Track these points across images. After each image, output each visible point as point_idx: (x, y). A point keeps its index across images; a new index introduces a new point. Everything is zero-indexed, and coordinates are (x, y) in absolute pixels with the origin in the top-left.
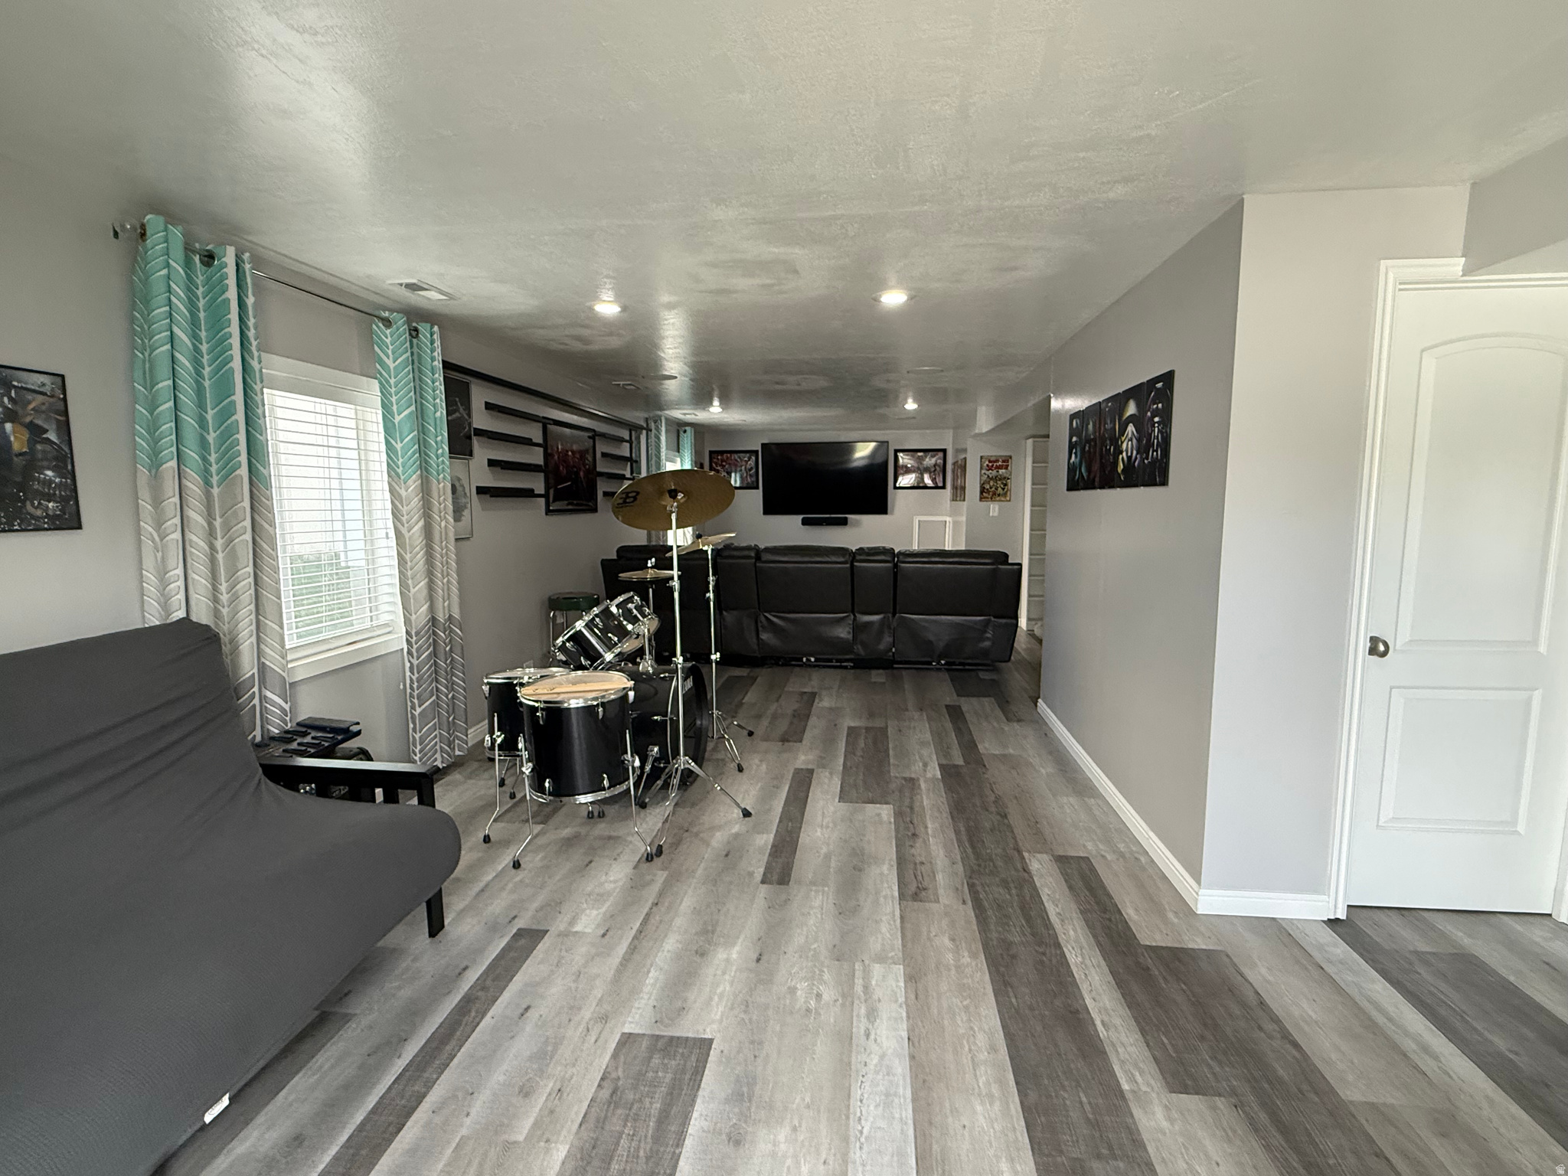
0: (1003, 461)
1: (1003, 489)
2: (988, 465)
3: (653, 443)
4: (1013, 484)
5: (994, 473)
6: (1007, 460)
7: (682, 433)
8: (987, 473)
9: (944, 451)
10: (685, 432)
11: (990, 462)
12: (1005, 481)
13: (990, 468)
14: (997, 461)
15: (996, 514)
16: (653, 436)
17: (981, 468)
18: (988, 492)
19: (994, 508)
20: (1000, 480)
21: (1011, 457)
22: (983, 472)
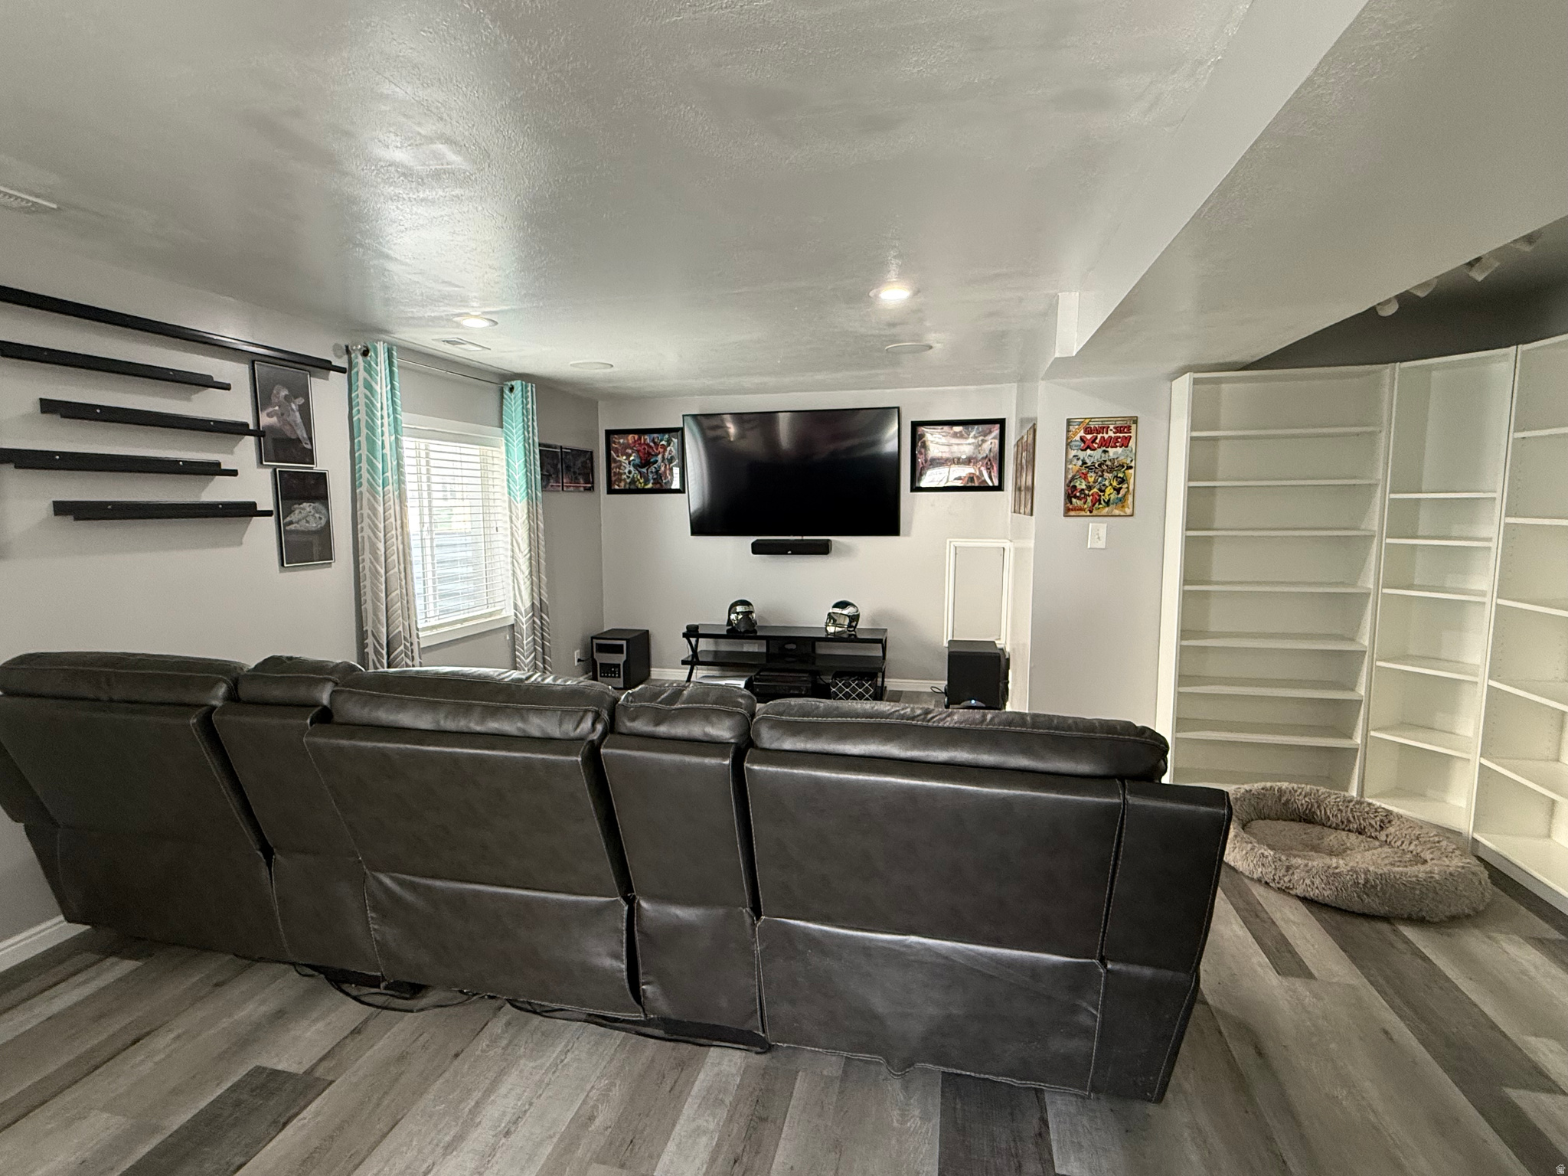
0: (1118, 430)
1: (1118, 490)
2: (1082, 439)
3: (362, 400)
4: (1140, 480)
5: (1096, 455)
6: (1124, 431)
7: (507, 391)
8: (1081, 454)
9: (1002, 422)
10: (511, 389)
11: (1088, 430)
12: (1120, 473)
13: (1088, 446)
14: (1103, 429)
15: (1101, 544)
16: (361, 383)
17: (1068, 445)
18: (1083, 496)
19: (1096, 530)
20: (1111, 470)
21: (1135, 422)
22: (1073, 453)
